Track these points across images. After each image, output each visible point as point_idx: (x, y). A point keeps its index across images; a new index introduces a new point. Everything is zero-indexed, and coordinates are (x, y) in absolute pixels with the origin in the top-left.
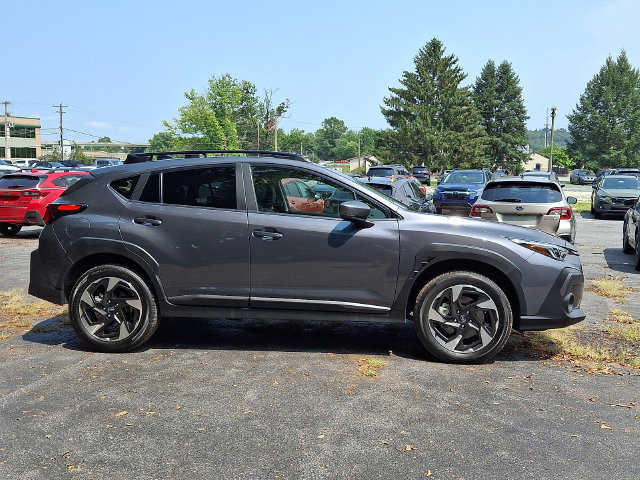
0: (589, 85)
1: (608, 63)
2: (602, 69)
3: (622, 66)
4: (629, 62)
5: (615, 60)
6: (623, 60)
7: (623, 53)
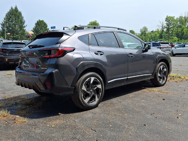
0: (6, 14)
1: (12, 8)
2: (10, 10)
3: (16, 10)
4: (18, 9)
5: (14, 8)
6: (16, 8)
7: (16, 6)
